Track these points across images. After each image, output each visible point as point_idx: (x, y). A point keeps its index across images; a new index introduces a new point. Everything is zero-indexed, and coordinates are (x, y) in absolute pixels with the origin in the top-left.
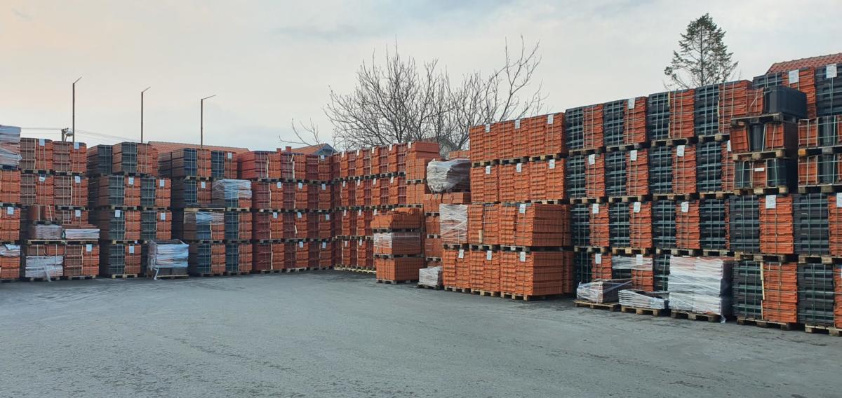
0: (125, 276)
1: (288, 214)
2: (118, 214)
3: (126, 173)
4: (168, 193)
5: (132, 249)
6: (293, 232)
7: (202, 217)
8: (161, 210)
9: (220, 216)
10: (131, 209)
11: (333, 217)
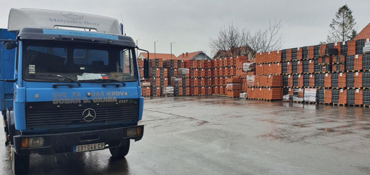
0: (157, 96)
1: (199, 78)
2: (154, 78)
3: (156, 67)
4: (167, 73)
5: (158, 88)
6: (201, 84)
7: (177, 79)
8: (165, 77)
9: (181, 79)
10: (158, 77)
11: (212, 79)
